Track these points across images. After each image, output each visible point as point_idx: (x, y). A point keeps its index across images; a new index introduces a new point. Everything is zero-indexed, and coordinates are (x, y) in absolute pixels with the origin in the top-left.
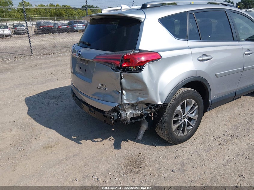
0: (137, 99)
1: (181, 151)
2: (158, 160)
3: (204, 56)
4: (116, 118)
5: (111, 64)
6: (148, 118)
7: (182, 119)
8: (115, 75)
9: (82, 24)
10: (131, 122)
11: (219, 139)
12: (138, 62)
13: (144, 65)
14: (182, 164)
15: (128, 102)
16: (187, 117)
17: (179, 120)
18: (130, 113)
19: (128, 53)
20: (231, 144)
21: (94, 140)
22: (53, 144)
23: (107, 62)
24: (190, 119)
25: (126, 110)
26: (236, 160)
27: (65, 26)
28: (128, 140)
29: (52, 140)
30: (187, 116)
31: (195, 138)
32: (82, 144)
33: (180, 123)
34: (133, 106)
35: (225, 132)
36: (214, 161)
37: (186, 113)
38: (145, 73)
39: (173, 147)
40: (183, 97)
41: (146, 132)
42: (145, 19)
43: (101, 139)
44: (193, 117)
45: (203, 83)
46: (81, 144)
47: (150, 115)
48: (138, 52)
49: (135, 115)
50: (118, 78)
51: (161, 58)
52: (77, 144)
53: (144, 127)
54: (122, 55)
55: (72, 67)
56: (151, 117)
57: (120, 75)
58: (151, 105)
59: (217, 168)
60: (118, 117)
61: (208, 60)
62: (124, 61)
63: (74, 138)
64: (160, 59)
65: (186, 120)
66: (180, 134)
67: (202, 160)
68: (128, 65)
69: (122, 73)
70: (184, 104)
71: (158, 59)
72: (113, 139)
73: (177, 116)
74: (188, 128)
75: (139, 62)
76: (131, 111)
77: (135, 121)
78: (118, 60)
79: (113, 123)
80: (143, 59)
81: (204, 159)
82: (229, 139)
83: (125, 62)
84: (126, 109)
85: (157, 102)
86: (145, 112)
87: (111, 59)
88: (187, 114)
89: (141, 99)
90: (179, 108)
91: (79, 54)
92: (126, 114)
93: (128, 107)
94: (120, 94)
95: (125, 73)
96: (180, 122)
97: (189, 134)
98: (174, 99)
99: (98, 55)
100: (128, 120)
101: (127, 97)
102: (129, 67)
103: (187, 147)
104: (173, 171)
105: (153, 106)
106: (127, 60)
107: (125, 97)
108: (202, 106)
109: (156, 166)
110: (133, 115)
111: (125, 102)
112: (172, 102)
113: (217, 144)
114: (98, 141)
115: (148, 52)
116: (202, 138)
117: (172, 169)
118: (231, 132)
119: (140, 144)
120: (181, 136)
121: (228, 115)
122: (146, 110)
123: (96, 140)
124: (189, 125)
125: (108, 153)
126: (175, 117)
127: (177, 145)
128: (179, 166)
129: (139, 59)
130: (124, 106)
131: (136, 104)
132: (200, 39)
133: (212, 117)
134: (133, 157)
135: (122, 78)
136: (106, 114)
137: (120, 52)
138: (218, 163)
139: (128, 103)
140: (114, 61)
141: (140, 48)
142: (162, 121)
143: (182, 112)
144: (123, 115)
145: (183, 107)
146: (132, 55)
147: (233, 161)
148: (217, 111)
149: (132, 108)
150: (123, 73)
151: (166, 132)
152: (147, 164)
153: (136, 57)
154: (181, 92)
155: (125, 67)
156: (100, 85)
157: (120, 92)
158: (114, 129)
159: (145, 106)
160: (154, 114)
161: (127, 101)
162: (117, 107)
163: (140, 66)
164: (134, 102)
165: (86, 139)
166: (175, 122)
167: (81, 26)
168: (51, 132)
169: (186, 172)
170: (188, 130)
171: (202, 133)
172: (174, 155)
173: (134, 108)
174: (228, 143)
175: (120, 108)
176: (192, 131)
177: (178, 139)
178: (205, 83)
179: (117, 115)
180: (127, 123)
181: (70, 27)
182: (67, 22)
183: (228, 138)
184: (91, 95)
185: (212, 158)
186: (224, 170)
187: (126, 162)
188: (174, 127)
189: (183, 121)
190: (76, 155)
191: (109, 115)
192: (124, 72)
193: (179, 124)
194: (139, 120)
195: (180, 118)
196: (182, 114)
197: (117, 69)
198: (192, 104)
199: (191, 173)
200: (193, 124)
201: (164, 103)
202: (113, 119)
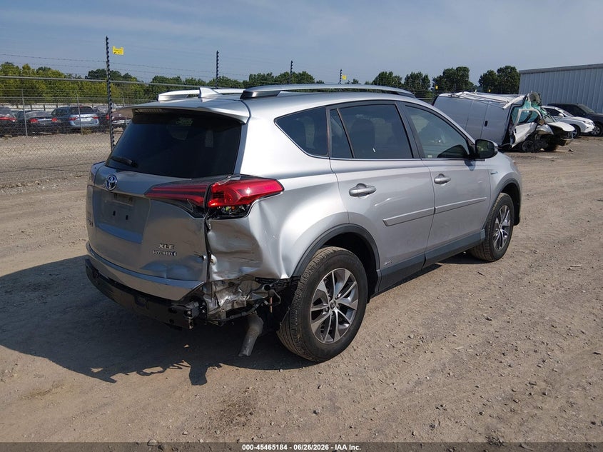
0: (240, 271)
1: (329, 374)
2: (285, 396)
3: (360, 187)
4: (196, 314)
5: (186, 202)
6: (263, 311)
7: (328, 308)
8: (194, 223)
9: (89, 115)
10: (228, 319)
11: (400, 346)
12: (239, 198)
13: (251, 204)
14: (332, 398)
15: (221, 277)
16: (337, 305)
17: (322, 311)
18: (225, 300)
19: (221, 181)
20: (422, 353)
21: (144, 371)
22: (47, 387)
23: (177, 199)
24: (344, 308)
25: (218, 295)
26: (430, 380)
27: (47, 118)
28: (221, 364)
29: (43, 379)
30: (338, 302)
31: (356, 348)
32: (116, 381)
33: (326, 317)
34: (231, 286)
35: (412, 332)
36: (391, 385)
37: (334, 296)
38: (254, 220)
39: (314, 369)
40: (327, 264)
41: (259, 341)
42: (249, 118)
43: (160, 369)
44: (349, 303)
45: (363, 237)
46: (114, 381)
47: (266, 303)
48: (239, 178)
49: (235, 304)
50: (199, 230)
51: (283, 190)
52: (105, 384)
53: (256, 329)
54: (208, 184)
55: (92, 212)
56: (268, 307)
57: (205, 223)
58: (267, 281)
59: (397, 398)
60: (200, 310)
61: (369, 193)
62: (212, 196)
63: (96, 370)
64: (282, 193)
65: (336, 311)
66: (326, 340)
67: (370, 385)
68: (221, 204)
69: (208, 219)
70: (330, 277)
71: (279, 192)
72: (188, 365)
73: (318, 302)
74: (341, 327)
75: (242, 199)
76: (227, 298)
77: (236, 316)
78: (201, 194)
79: (191, 325)
80: (248, 192)
81: (372, 385)
82: (418, 343)
83: (214, 198)
84: (219, 292)
85: (278, 274)
86: (256, 297)
87: (184, 193)
88: (338, 298)
89: (248, 270)
90: (322, 286)
91: (113, 185)
92: (218, 302)
93: (222, 288)
94: (205, 262)
95: (214, 220)
96: (325, 315)
97: (344, 339)
98: (311, 269)
99: (157, 185)
100: (222, 317)
101: (218, 268)
102: (222, 207)
103: (342, 365)
104: (315, 412)
105: (270, 283)
106: (219, 194)
107: (214, 268)
108: (365, 281)
109: (282, 407)
110: (233, 305)
111: (216, 277)
112: (307, 275)
113: (397, 355)
114: (152, 373)
115: (257, 180)
116: (370, 347)
117: (313, 409)
118: (421, 331)
119: (248, 370)
120: (328, 345)
121: (415, 301)
122: (257, 293)
123: (148, 371)
124: (343, 321)
125: (178, 393)
126: (315, 304)
127: (322, 364)
128: (326, 403)
129: (241, 192)
130: (214, 287)
131: (237, 282)
132: (352, 156)
133: (387, 307)
134: (233, 396)
135: (208, 230)
136: (175, 306)
137: (204, 179)
138: (398, 388)
139: (221, 279)
140: (192, 197)
141: (242, 172)
142: (291, 315)
143: (328, 295)
144: (211, 306)
145: (329, 285)
146: (227, 184)
147: (425, 382)
148: (397, 294)
149: (230, 289)
150: (210, 220)
151: (299, 336)
152: (264, 406)
153: (235, 188)
154: (323, 254)
155: (215, 207)
156: (161, 246)
157: (205, 257)
158: (187, 346)
159: (255, 285)
160: (275, 299)
161: (219, 276)
162: (198, 289)
163: (245, 206)
164: (232, 276)
165: (126, 370)
166: (316, 315)
167: (89, 120)
168: (39, 364)
169: (340, 412)
170: (341, 332)
171: (368, 338)
172: (317, 382)
173: (234, 291)
174: (416, 352)
175: (205, 291)
176: (349, 333)
177: (323, 350)
178: (365, 236)
179: (199, 307)
180: (220, 323)
181: (60, 121)
182: (50, 108)
183: (416, 342)
184: (141, 268)
185: (388, 381)
186: (410, 400)
187: (219, 407)
188: (315, 326)
189: (330, 313)
190: (105, 405)
191: (182, 308)
192: (212, 217)
193: (323, 319)
194: (244, 314)
195: (325, 306)
196: (329, 298)
197: (199, 211)
198: (346, 279)
199: (348, 412)
200: (350, 318)
201: (292, 277)
202: (191, 315)
